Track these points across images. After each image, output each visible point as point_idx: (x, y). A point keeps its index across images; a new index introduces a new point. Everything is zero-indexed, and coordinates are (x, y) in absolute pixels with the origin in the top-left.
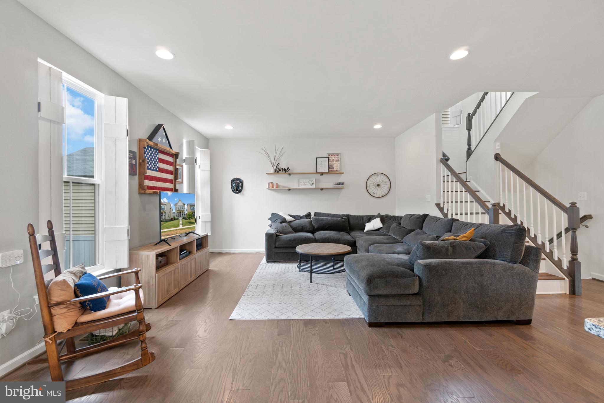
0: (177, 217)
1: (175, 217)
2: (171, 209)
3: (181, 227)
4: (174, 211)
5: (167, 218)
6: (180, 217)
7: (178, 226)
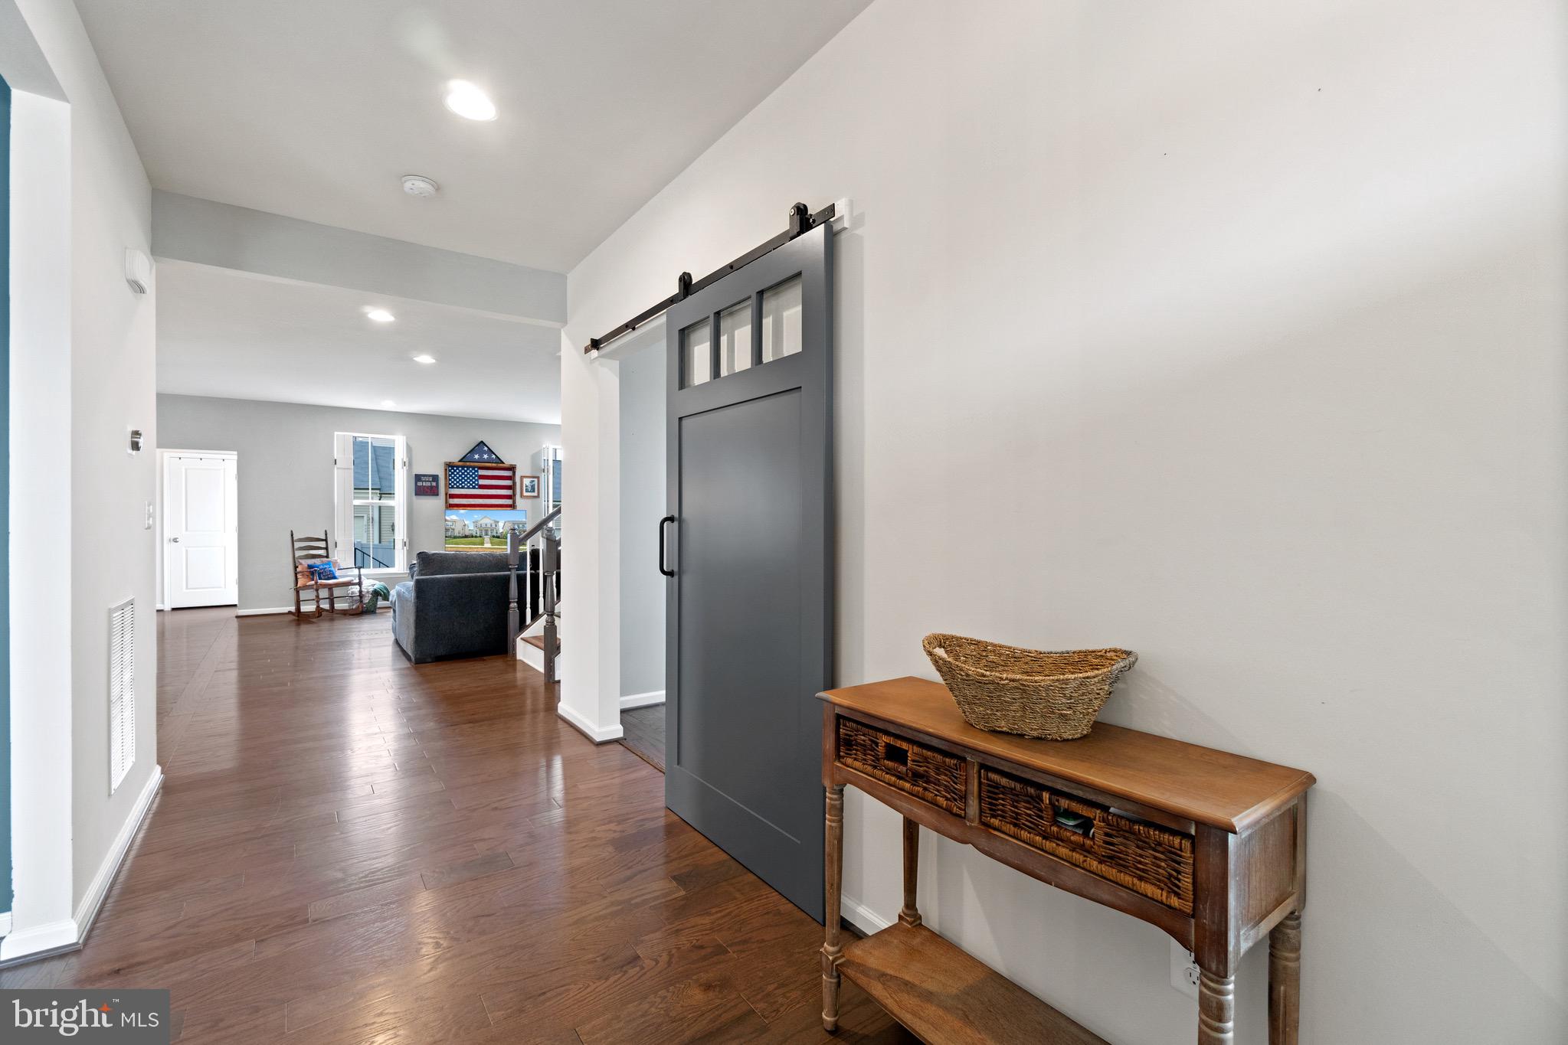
0: (478, 535)
1: (474, 534)
2: (465, 525)
3: (488, 545)
4: (471, 527)
5: (456, 534)
6: (487, 535)
7: (483, 544)
